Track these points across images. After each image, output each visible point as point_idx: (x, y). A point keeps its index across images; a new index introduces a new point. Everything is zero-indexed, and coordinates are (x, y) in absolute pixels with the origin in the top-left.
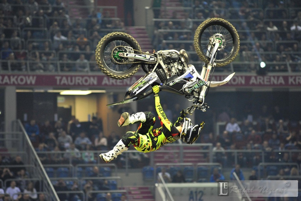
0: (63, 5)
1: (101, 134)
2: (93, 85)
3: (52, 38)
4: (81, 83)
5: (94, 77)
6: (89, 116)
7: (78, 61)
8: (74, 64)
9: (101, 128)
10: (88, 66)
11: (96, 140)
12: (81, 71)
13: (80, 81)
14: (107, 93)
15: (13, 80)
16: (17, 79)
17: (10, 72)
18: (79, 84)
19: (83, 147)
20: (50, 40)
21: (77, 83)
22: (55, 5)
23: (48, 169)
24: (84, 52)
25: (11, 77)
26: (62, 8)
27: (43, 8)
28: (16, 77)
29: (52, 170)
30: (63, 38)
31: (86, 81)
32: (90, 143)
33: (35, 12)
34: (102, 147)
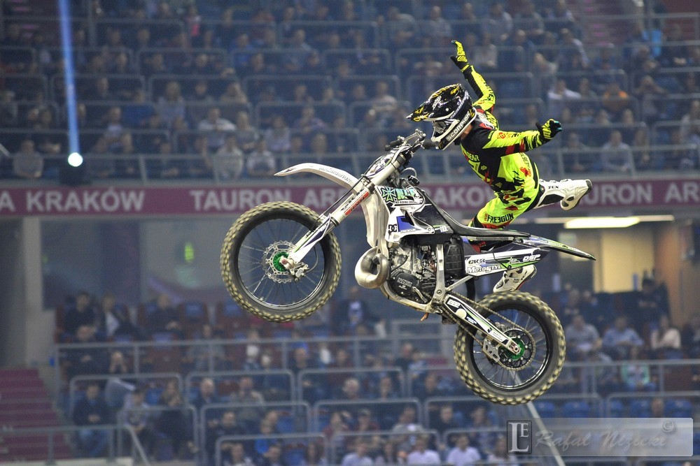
0: (570, 15)
1: (664, 321)
2: (644, 202)
3: (545, 97)
4: (613, 200)
5: (644, 184)
6: (635, 278)
7: (607, 148)
8: (597, 155)
9: (664, 307)
10: (630, 158)
11: (654, 335)
12: (611, 171)
13: (611, 196)
14: (676, 221)
15: (456, 196)
16: (464, 196)
17: (448, 179)
18: (609, 203)
19: (623, 352)
20: (540, 100)
21: (604, 201)
22: (552, 18)
23: (542, 406)
24: (619, 125)
25: (452, 191)
26: (569, 25)
27: (523, 27)
28: (461, 191)
29: (551, 407)
30: (571, 94)
31: (626, 194)
32: (640, 342)
33: (504, 37)
34: (668, 351)
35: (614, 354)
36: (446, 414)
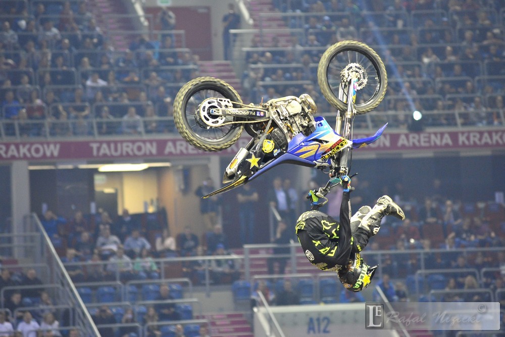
0: (98, 30)
1: (165, 232)
2: (151, 154)
3: (84, 85)
4: (131, 153)
5: (151, 142)
6: (146, 204)
10: (141, 124)
11: (159, 241)
12: (130, 134)
13: (129, 150)
14: (172, 166)
15: (23, 150)
16: (29, 150)
17: (18, 139)
18: (128, 155)
21: (124, 153)
22: (86, 32)
23: (83, 290)
24: (136, 103)
25: (21, 147)
26: (97, 36)
27: (68, 37)
28: (27, 146)
29: (88, 291)
30: (102, 83)
31: (139, 149)
32: (149, 246)
34: (167, 252)
35: (131, 254)
36: (16, 298)
